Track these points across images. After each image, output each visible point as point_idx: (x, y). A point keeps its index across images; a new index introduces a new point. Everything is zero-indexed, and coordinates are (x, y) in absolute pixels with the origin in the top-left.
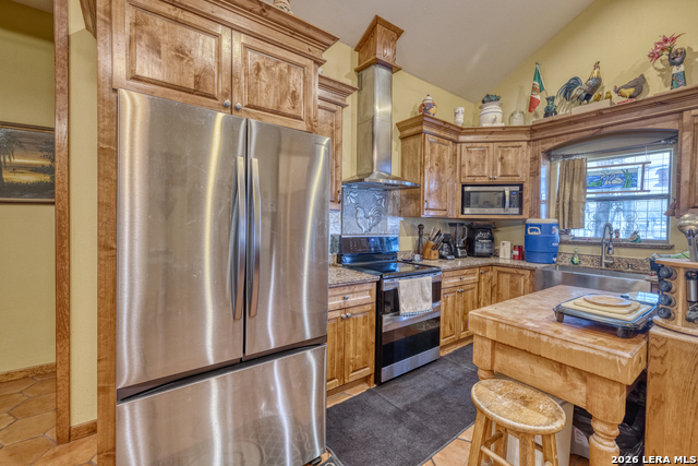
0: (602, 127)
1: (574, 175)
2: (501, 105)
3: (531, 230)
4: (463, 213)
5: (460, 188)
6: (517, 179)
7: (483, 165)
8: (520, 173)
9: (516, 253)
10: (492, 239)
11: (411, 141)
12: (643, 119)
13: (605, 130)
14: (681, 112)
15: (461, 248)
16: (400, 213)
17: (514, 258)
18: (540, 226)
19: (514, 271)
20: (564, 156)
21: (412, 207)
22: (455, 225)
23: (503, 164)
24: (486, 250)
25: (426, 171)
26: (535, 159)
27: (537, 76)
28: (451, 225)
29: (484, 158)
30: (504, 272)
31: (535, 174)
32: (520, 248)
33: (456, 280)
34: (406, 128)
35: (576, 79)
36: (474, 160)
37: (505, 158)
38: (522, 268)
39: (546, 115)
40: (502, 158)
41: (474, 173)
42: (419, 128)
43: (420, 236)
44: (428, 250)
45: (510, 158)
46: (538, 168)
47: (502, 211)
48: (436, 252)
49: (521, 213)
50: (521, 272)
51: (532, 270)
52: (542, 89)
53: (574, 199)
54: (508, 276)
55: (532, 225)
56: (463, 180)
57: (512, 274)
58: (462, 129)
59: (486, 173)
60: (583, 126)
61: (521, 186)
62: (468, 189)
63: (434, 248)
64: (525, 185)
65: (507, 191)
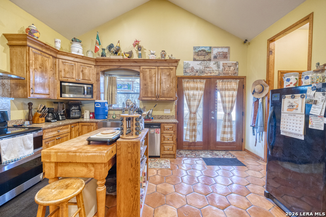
0: (120, 66)
1: (112, 82)
2: (82, 45)
3: (97, 105)
4: (61, 96)
5: (59, 83)
6: (90, 82)
7: (72, 73)
8: (91, 79)
9: (92, 115)
10: (80, 110)
11: (18, 50)
12: (131, 66)
13: (122, 67)
14: (140, 66)
15: (61, 115)
16: (10, 95)
17: (90, 118)
18: (100, 103)
19: (89, 124)
20: (110, 75)
21: (20, 91)
22: (57, 103)
23: (83, 74)
24: (77, 115)
25: (31, 70)
26: (98, 74)
27: (98, 38)
29: (73, 69)
30: (85, 125)
31: (98, 80)
32: (93, 113)
33: (55, 133)
34: (13, 39)
35: (112, 44)
36: (67, 69)
37: (84, 71)
38: (92, 122)
39: (102, 56)
40: (82, 71)
41: (67, 76)
42: (24, 42)
43: (30, 109)
44: (37, 118)
45: (86, 71)
46: (99, 78)
47: (83, 96)
48: (43, 118)
49: (92, 97)
50: (92, 124)
51: (96, 123)
52: (100, 44)
53: (113, 92)
54: (86, 127)
55: (97, 103)
56: (60, 79)
57: (88, 125)
58: (59, 51)
59: (74, 77)
60: (114, 64)
61: (92, 85)
62: (63, 84)
63: (41, 116)
64: (94, 85)
65: (86, 86)
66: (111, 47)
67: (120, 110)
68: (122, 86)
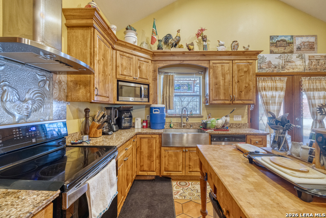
0: (183, 61)
1: (168, 82)
2: (137, 35)
3: (155, 111)
4: (118, 100)
5: (116, 82)
6: (147, 81)
7: (130, 69)
8: (148, 78)
9: (145, 124)
10: (131, 116)
12: (198, 60)
13: (185, 62)
14: (209, 60)
15: (115, 125)
16: (67, 99)
17: (143, 127)
18: (159, 108)
19: (150, 136)
20: (166, 73)
21: (81, 93)
22: (110, 108)
23: (140, 71)
26: (155, 71)
27: (154, 26)
28: (107, 108)
29: (131, 64)
30: (144, 138)
31: (155, 79)
32: (146, 121)
33: (124, 152)
35: (169, 34)
36: (124, 64)
37: (141, 67)
38: (154, 134)
39: (158, 49)
40: (140, 67)
41: (125, 73)
42: (89, 21)
44: (94, 130)
45: (144, 67)
46: (156, 76)
47: (139, 99)
48: (101, 130)
49: (149, 101)
50: (154, 136)
51: (160, 134)
52: (157, 34)
53: (170, 95)
54: (146, 140)
55: (155, 108)
56: (118, 77)
57: (149, 138)
58: (118, 40)
59: (131, 74)
60: (176, 58)
61: (148, 85)
62: (120, 83)
63: (99, 127)
64: (151, 85)
65: (143, 87)
66: (167, 38)
67: (178, 117)
68: (179, 87)
